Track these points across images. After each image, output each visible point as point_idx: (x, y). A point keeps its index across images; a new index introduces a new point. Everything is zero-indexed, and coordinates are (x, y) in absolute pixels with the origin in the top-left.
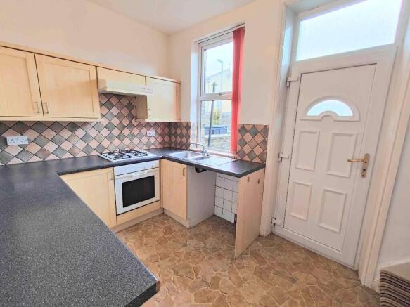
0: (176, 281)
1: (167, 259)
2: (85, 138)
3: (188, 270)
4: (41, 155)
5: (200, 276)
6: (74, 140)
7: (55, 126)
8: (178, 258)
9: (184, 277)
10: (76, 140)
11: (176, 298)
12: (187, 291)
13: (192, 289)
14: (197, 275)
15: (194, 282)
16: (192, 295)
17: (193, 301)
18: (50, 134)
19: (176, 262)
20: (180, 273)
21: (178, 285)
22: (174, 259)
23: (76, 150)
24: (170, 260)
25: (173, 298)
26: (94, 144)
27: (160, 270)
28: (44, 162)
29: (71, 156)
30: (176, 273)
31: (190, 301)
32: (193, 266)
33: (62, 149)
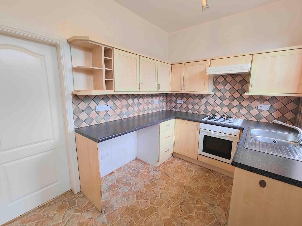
0: (175, 205)
1: (191, 196)
2: (206, 104)
3: (188, 211)
4: (186, 109)
5: (186, 221)
6: (200, 104)
7: (193, 96)
8: (195, 202)
9: (181, 210)
10: (201, 104)
11: (164, 207)
12: (170, 213)
13: (173, 216)
14: (186, 219)
15: (178, 217)
16: (169, 217)
17: (165, 218)
18: (191, 100)
19: (191, 202)
20: (182, 206)
21: (173, 206)
22: (193, 200)
23: (200, 110)
24: (191, 197)
25: (164, 205)
26: (210, 108)
27: (180, 194)
28: (187, 113)
29: (198, 113)
30: (182, 204)
31: (164, 216)
32: (193, 214)
33: (194, 108)
